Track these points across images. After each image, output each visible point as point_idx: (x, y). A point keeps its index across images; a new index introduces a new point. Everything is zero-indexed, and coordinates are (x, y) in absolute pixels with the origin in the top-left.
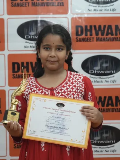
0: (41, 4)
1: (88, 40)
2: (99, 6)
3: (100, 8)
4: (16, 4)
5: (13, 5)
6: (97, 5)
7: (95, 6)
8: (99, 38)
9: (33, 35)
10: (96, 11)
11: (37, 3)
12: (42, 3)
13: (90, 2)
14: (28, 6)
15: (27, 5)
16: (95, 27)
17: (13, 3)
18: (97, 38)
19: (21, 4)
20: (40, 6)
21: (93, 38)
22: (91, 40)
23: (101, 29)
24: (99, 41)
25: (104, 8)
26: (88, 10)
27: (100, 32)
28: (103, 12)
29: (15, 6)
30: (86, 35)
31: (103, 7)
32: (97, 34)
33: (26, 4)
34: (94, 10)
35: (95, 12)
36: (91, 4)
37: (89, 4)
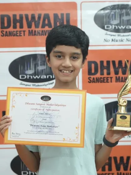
0: (41, 33)
1: (104, 80)
2: (118, 35)
3: (120, 38)
4: (8, 32)
5: (3, 33)
6: (117, 34)
7: (114, 35)
8: (119, 77)
9: (30, 75)
10: (114, 41)
11: (35, 31)
12: (42, 31)
13: (107, 30)
14: (24, 35)
15: (22, 34)
16: (114, 62)
17: (4, 31)
18: (116, 77)
19: (14, 33)
20: (40, 35)
21: (111, 78)
22: (108, 80)
23: (122, 65)
24: (119, 82)
25: (125, 38)
26: (105, 40)
27: (120, 70)
28: (125, 43)
29: (6, 35)
30: (102, 74)
31: (124, 36)
32: (116, 73)
33: (20, 33)
34: (112, 40)
35: (113, 43)
36: (109, 33)
37: (105, 32)
